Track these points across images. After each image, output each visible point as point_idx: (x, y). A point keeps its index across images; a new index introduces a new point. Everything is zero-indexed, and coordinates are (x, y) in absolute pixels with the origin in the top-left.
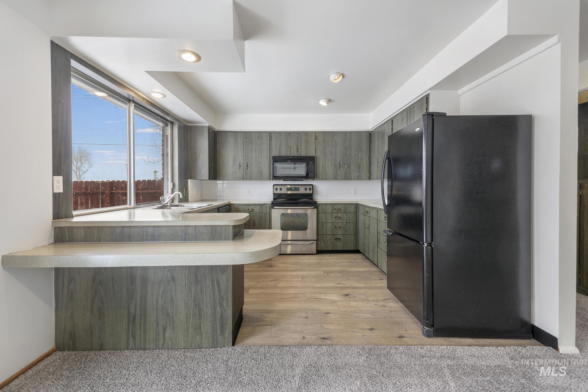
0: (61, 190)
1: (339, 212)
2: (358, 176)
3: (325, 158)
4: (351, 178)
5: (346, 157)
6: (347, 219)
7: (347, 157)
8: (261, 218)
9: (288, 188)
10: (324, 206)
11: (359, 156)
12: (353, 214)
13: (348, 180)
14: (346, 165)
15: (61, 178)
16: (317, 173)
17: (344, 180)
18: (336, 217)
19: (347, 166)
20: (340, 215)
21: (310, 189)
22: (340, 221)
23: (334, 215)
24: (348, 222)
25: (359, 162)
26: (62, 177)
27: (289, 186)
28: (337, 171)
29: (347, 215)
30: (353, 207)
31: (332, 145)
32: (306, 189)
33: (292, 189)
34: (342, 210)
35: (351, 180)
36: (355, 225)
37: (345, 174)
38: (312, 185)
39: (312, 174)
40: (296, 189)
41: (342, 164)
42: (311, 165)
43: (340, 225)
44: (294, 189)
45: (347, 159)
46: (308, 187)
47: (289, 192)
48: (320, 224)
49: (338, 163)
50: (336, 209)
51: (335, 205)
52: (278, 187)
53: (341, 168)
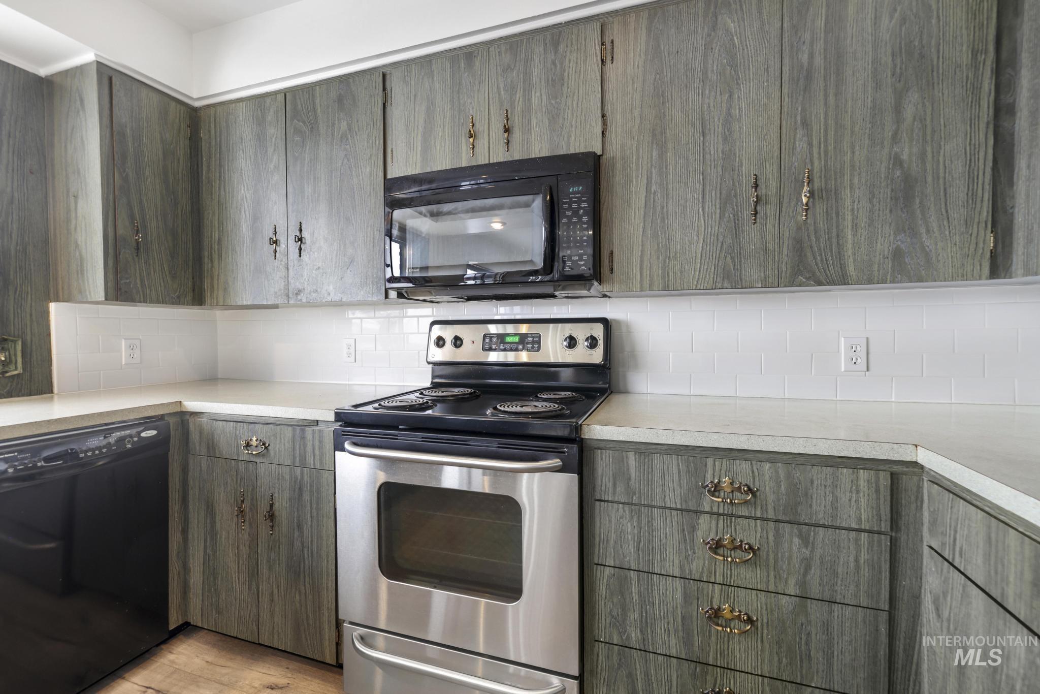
1: (744, 511)
2: (897, 255)
3: (662, 154)
4: (843, 267)
5: (800, 133)
6: (807, 568)
7: (809, 135)
8: (298, 490)
9: (491, 336)
10: (632, 459)
11: (909, 113)
12: (864, 536)
13: (820, 283)
14: (806, 189)
16: (612, 253)
17: (791, 283)
18: (717, 546)
19: (812, 194)
20: (750, 533)
21: (593, 342)
22: (747, 576)
23: (706, 529)
24: (815, 590)
25: (905, 157)
27: (493, 329)
28: (737, 230)
29: (805, 541)
30: (862, 483)
31: (705, 72)
32: (572, 342)
33: (509, 339)
34: (771, 498)
35: (843, 280)
36: (883, 629)
37: (799, 248)
38: (604, 321)
39: (581, 259)
40: (524, 342)
41: (771, 187)
42: (570, 203)
43: (750, 602)
44: (516, 339)
45: (810, 145)
46: (581, 332)
47: (494, 357)
48: (604, 578)
49: (747, 182)
50: (716, 489)
51: (710, 462)
52: (448, 333)
53: (769, 210)
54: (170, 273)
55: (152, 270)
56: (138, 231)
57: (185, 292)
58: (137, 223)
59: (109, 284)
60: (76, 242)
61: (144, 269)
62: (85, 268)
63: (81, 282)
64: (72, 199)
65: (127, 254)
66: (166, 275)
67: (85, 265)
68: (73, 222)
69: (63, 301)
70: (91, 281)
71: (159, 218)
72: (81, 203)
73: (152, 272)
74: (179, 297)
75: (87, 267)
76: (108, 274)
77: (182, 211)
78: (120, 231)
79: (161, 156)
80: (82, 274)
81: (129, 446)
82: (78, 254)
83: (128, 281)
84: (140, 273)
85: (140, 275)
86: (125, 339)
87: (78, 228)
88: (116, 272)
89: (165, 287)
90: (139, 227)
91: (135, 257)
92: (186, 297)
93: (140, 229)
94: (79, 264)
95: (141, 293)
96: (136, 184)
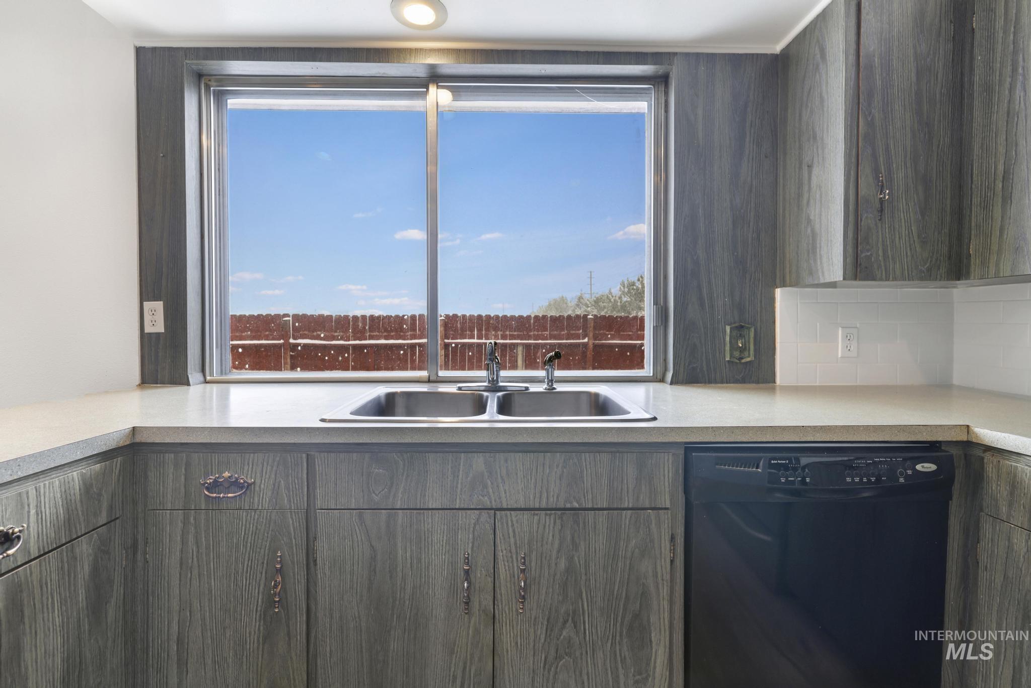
0: (160, 328)
15: (159, 306)
26: (162, 302)
54: (919, 237)
55: (897, 236)
56: (882, 186)
57: (938, 262)
58: (882, 177)
59: (848, 260)
60: (809, 217)
61: (887, 235)
62: (818, 246)
63: (812, 262)
64: (805, 168)
65: (868, 219)
66: (914, 241)
67: (818, 242)
68: (806, 196)
69: (790, 286)
70: (824, 260)
71: (908, 165)
72: (816, 171)
73: (897, 239)
74: (929, 270)
75: (820, 243)
76: (848, 248)
77: (938, 147)
78: (862, 192)
79: (914, 79)
80: (814, 252)
81: (902, 480)
82: (809, 230)
83: (869, 254)
84: (883, 241)
85: (883, 245)
86: (842, 327)
87: (812, 201)
88: (856, 246)
89: (912, 256)
90: (884, 182)
91: (878, 221)
92: (939, 269)
93: (885, 185)
94: (811, 242)
95: (883, 268)
96: (882, 126)
